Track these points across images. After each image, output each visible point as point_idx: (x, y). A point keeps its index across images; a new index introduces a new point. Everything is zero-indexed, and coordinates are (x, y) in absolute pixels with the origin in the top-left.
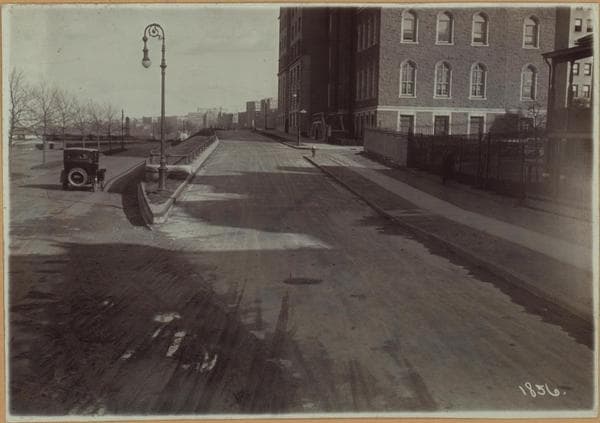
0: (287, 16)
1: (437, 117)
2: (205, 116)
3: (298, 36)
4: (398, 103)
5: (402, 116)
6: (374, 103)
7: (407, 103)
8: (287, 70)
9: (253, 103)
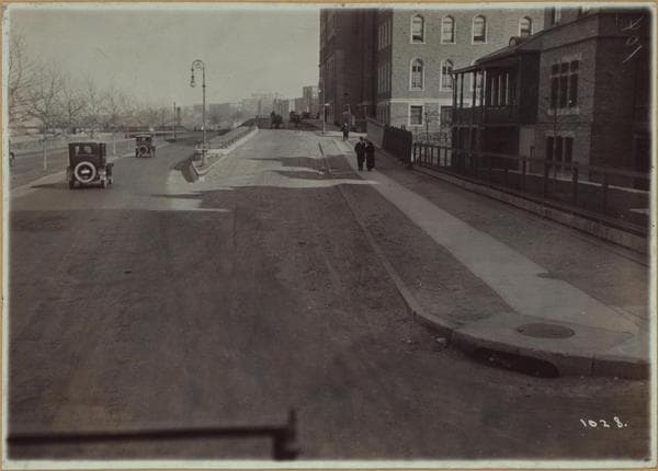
0: (325, 15)
1: (442, 107)
2: (259, 103)
3: (333, 33)
4: (408, 95)
5: (412, 107)
6: (388, 95)
7: (416, 96)
8: (325, 62)
9: (311, 87)
